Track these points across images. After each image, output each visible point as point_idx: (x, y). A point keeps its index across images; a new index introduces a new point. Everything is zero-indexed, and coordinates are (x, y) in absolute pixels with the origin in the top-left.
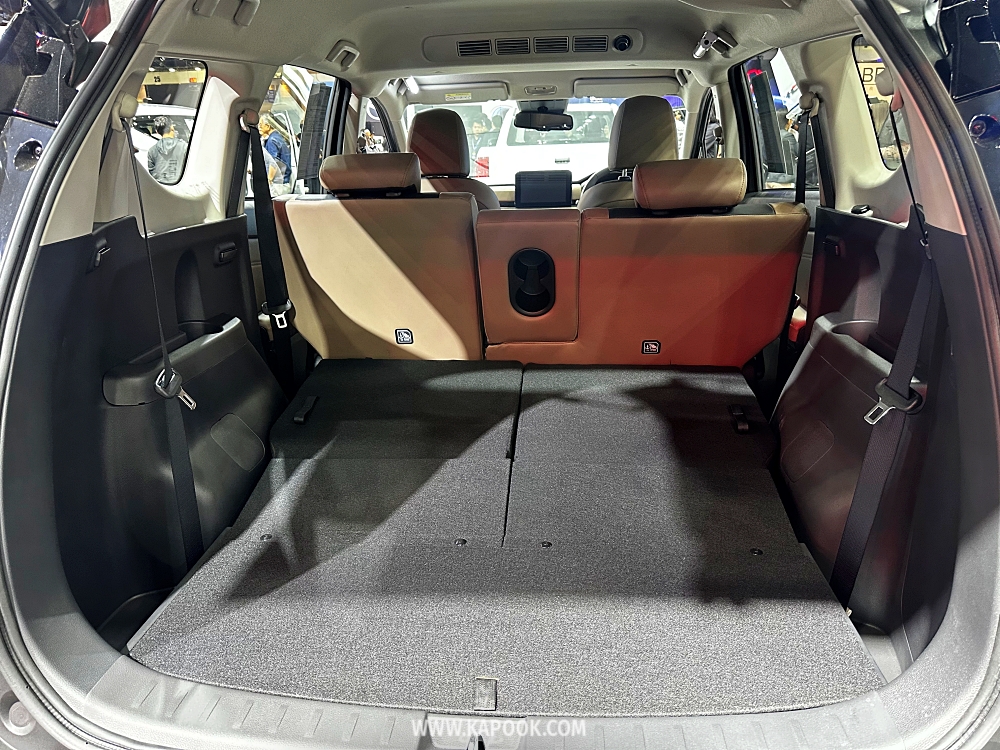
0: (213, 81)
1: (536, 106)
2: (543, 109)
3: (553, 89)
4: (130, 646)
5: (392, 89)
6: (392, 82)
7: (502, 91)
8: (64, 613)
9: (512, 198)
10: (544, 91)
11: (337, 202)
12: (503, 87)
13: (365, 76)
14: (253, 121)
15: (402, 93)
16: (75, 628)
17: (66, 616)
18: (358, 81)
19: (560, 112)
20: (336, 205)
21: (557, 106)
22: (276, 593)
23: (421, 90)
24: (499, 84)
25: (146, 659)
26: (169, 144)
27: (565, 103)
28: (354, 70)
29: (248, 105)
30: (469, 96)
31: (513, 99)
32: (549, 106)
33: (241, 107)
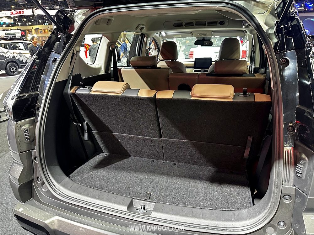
0: (103, 37)
1: (202, 39)
2: (204, 39)
3: (206, 34)
4: (70, 176)
5: (157, 35)
6: (157, 33)
7: (190, 35)
8: (55, 166)
9: (193, 66)
10: (203, 34)
11: (134, 69)
12: (190, 34)
13: (148, 32)
14: (113, 47)
15: (161, 35)
16: (58, 169)
17: (56, 167)
18: (146, 34)
19: (209, 40)
20: (133, 70)
21: (208, 39)
22: (105, 168)
23: (166, 34)
24: (189, 33)
25: (73, 179)
26: (95, 46)
27: (211, 38)
28: (144, 31)
29: (113, 43)
30: (180, 36)
31: (194, 36)
32: (206, 38)
33: (110, 44)
